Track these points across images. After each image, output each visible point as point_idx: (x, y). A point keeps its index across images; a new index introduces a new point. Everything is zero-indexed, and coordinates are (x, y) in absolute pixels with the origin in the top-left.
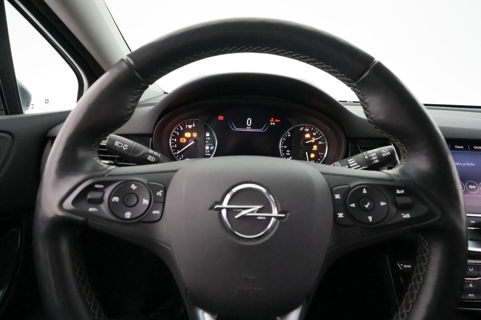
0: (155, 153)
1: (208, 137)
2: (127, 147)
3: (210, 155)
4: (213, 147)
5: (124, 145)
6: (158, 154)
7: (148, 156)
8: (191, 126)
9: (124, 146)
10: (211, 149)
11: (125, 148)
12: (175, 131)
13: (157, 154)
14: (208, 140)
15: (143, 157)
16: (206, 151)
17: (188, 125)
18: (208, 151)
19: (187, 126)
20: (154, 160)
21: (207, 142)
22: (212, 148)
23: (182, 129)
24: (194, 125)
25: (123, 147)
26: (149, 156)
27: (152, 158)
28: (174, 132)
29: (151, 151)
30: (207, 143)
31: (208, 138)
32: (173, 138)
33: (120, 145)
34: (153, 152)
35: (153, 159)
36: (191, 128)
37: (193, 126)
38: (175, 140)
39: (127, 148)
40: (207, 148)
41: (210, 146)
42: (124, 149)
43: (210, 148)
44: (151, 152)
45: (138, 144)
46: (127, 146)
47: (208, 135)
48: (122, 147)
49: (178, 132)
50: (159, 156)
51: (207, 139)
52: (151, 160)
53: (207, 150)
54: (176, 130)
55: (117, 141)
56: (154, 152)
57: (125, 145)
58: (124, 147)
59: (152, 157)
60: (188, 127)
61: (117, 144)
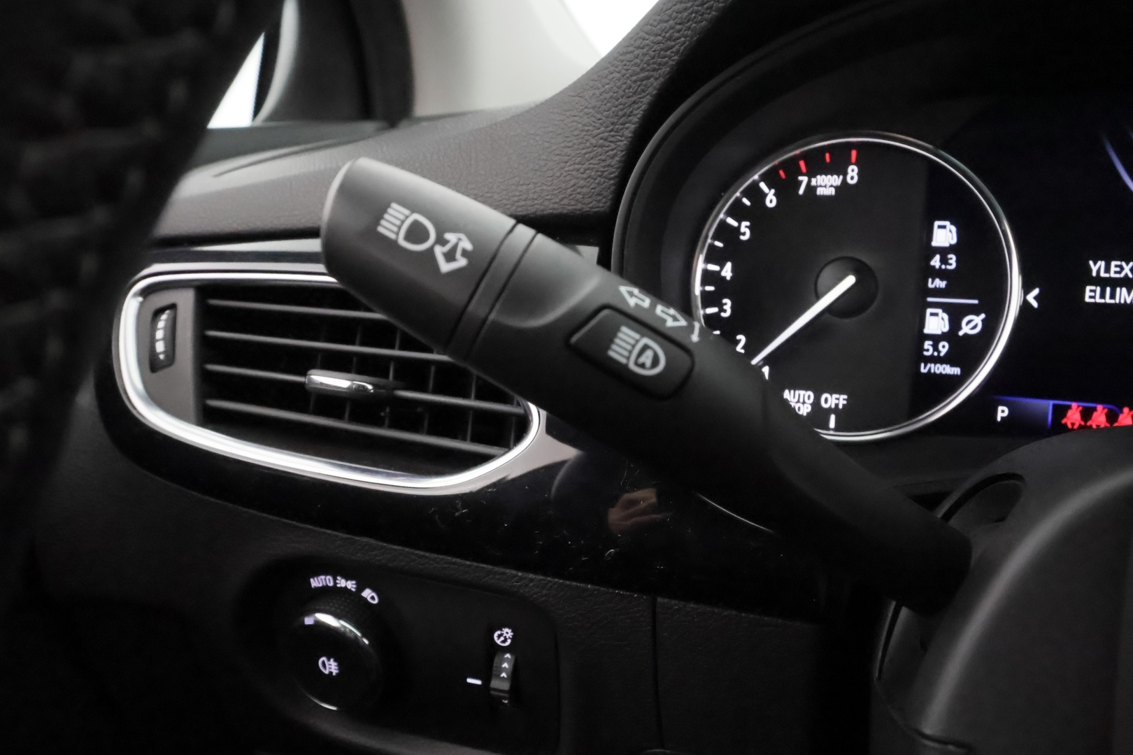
0: (659, 309)
1: (944, 252)
2: (465, 253)
3: (956, 371)
4: (978, 320)
5: (448, 236)
6: (683, 323)
7: (609, 336)
8: (836, 180)
9: (441, 241)
10: (966, 329)
11: (450, 257)
12: (730, 213)
13: (675, 319)
14: (941, 274)
15: (574, 339)
16: (928, 345)
17: (811, 174)
18: (944, 348)
19: (804, 179)
20: (655, 362)
21: (940, 284)
22: (972, 325)
23: (771, 200)
24: (853, 173)
25: (439, 251)
26: (624, 329)
27: (646, 347)
28: (723, 224)
29: (634, 298)
30: (937, 292)
31: (944, 261)
32: (714, 256)
33: (416, 233)
34: (646, 302)
35: (647, 358)
36: (832, 192)
37: (844, 181)
38: (727, 272)
39: (461, 262)
40: (936, 323)
41: (957, 314)
42: (445, 267)
43: (955, 324)
44: (632, 302)
45: (540, 237)
46: (467, 245)
47: (944, 235)
48: (430, 252)
49: (745, 224)
50: (695, 338)
51: (936, 262)
52: (632, 366)
53: (936, 339)
54: (738, 211)
55: (394, 205)
56: (653, 306)
57: (451, 237)
58: (447, 248)
59: (646, 341)
60: (815, 188)
61: (394, 223)
